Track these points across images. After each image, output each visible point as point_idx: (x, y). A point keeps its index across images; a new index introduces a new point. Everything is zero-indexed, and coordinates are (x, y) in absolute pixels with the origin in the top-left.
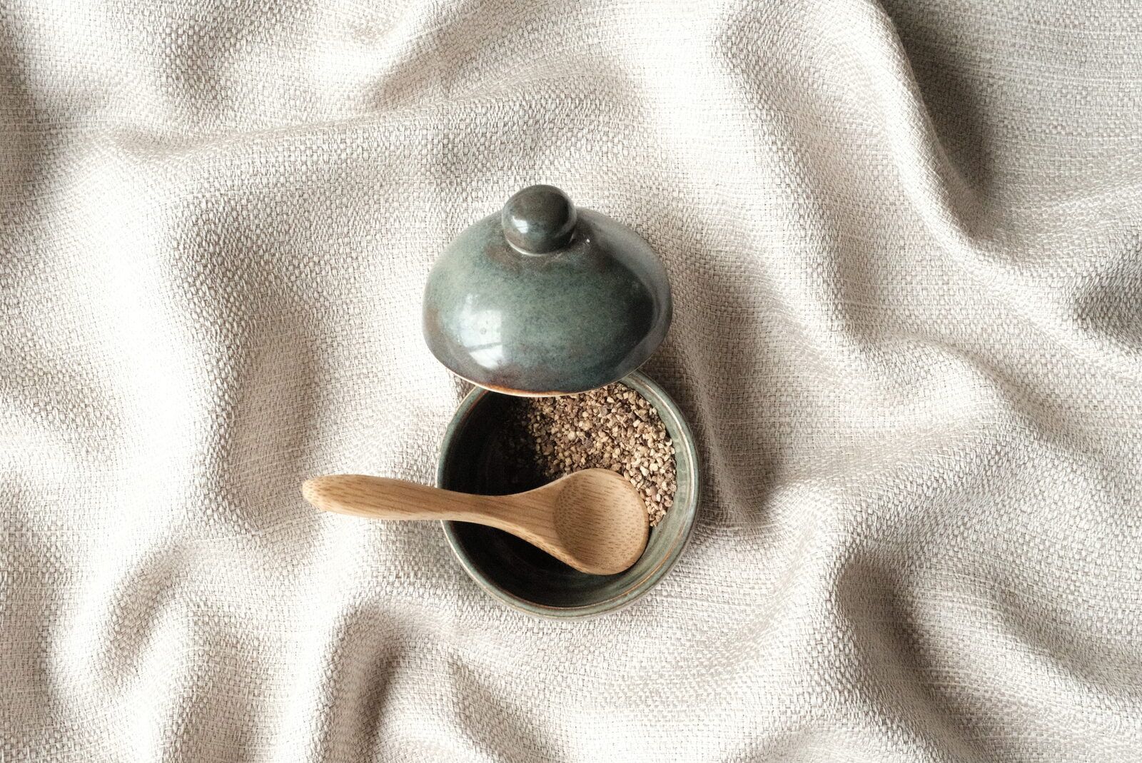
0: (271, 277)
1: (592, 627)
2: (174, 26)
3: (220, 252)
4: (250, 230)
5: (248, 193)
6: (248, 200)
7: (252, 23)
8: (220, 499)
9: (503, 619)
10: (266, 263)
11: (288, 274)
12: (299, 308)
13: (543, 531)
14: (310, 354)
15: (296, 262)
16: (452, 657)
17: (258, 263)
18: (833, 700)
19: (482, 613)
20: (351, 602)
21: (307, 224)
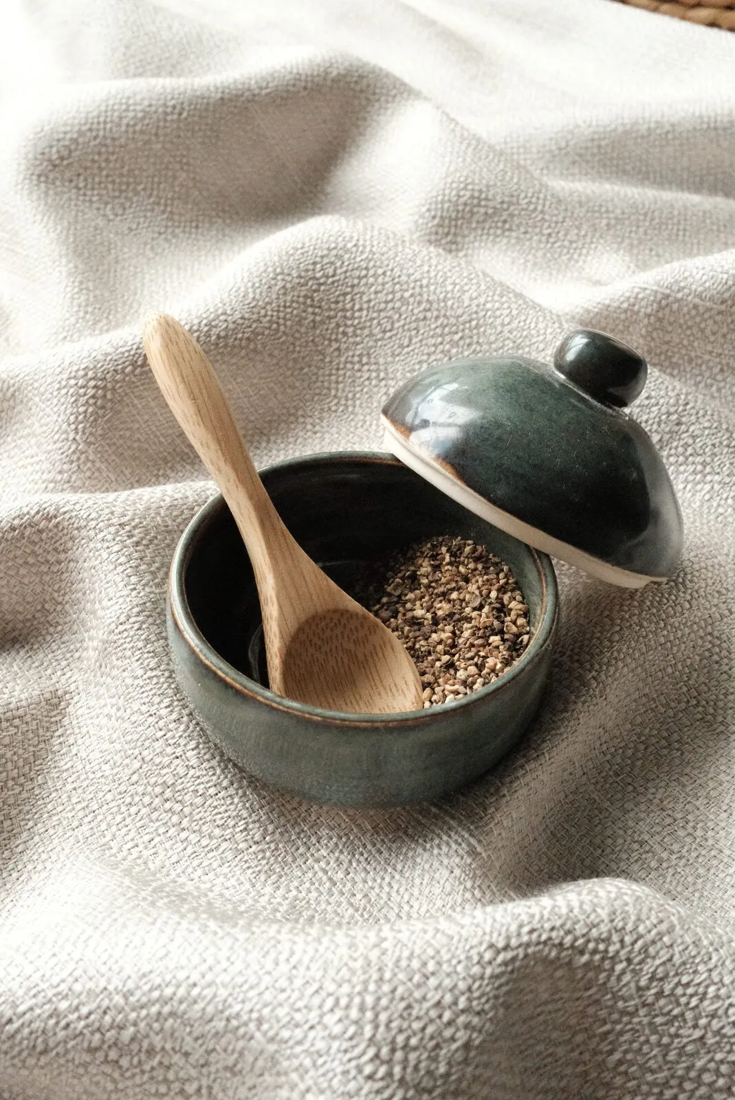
0: (335, 345)
1: (212, 791)
2: (470, 180)
3: (322, 284)
4: (361, 298)
5: (390, 267)
6: (384, 273)
7: (525, 233)
8: (92, 383)
9: (149, 674)
10: (344, 333)
11: (350, 359)
12: (326, 384)
13: (288, 609)
14: (292, 419)
15: (365, 360)
16: (66, 693)
17: (338, 326)
18: (357, 1052)
19: (140, 644)
20: (61, 503)
21: (406, 342)
